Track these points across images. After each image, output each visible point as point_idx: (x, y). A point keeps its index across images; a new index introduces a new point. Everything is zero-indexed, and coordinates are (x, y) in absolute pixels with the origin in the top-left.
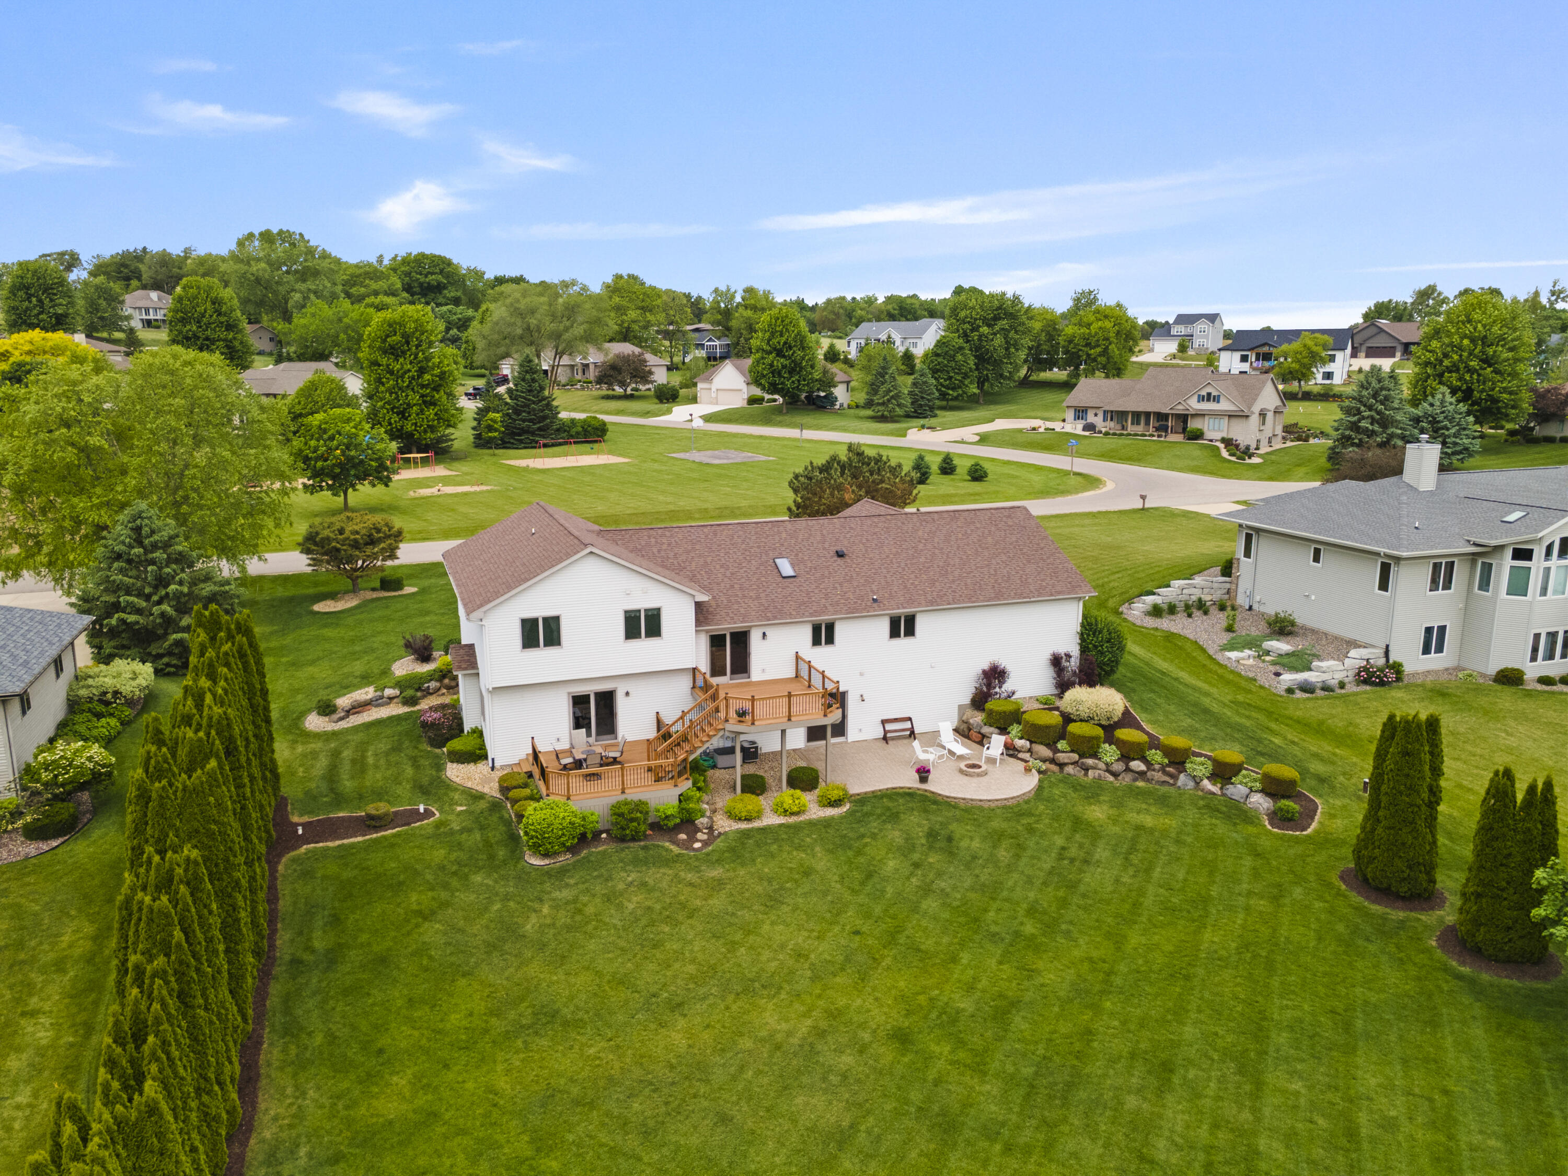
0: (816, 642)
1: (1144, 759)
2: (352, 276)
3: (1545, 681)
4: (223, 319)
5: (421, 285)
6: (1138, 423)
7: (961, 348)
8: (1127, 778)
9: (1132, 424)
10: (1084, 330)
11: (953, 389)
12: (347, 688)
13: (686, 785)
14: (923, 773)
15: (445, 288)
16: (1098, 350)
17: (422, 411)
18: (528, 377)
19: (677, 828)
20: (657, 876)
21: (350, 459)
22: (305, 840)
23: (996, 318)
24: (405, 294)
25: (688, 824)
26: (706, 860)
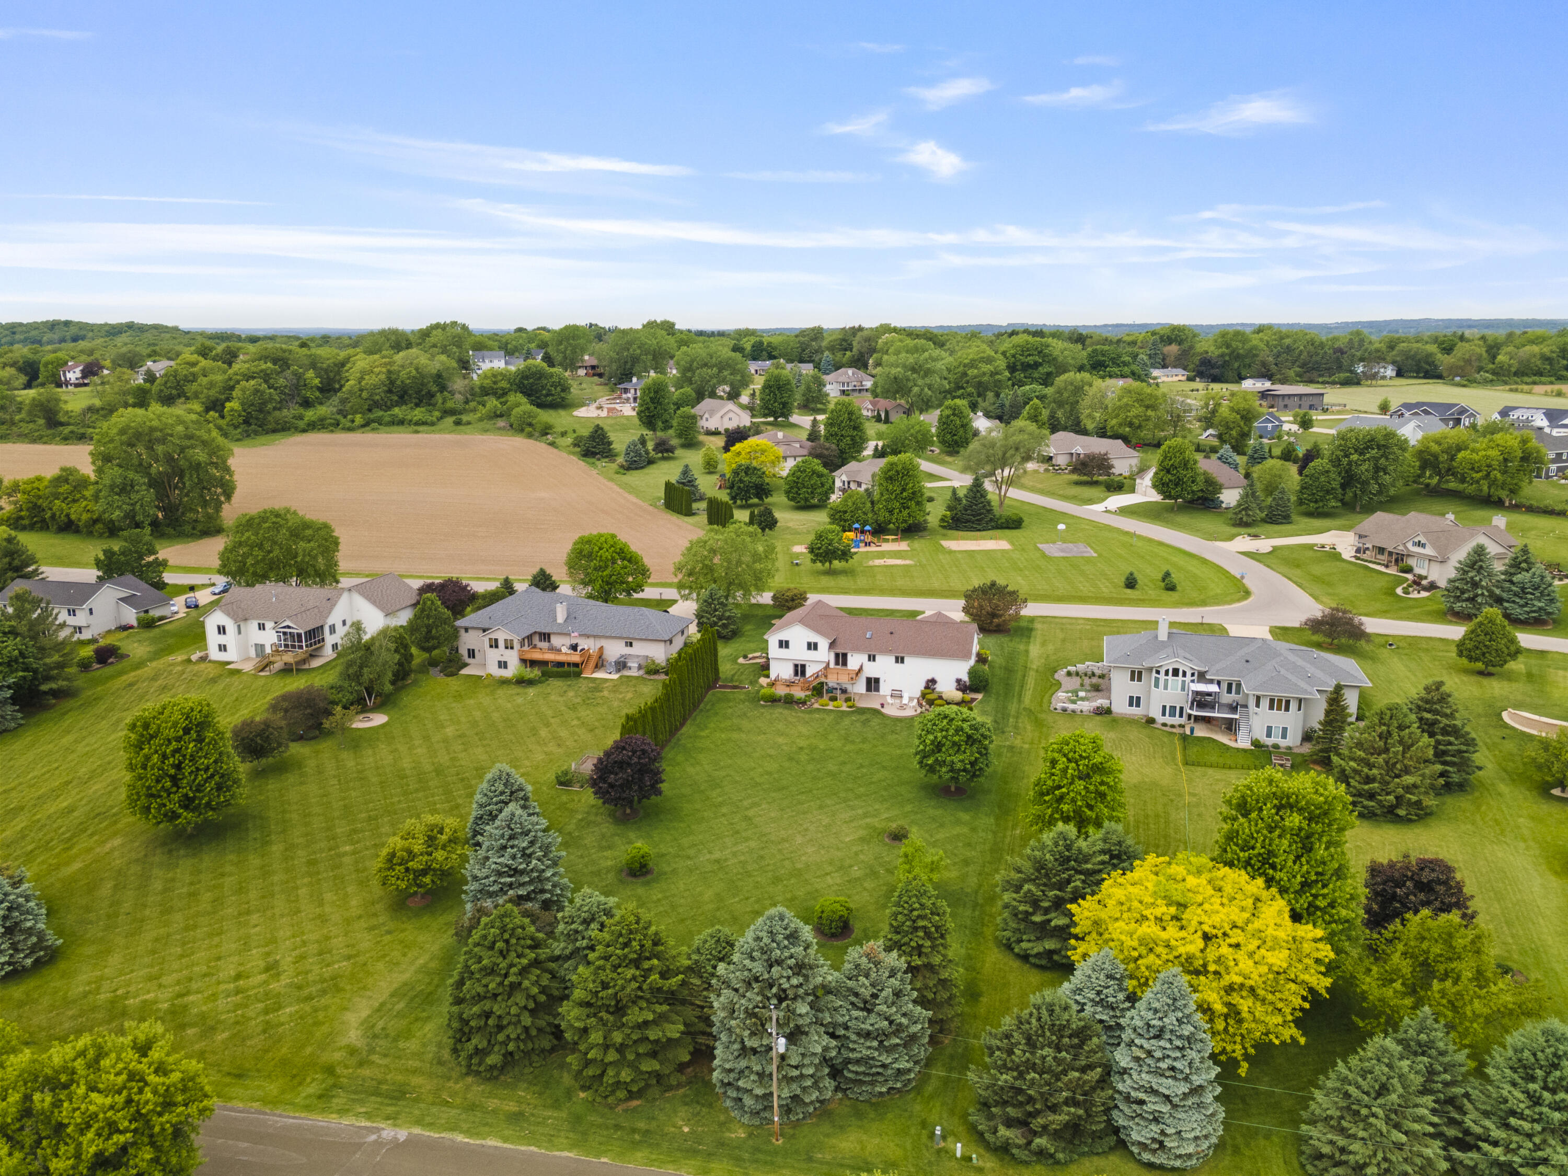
0: (869, 659)
2: (972, 360)
3: (1164, 725)
4: (852, 424)
5: (1022, 364)
7: (1327, 472)
12: (755, 651)
13: (809, 693)
14: (882, 706)
15: (1041, 364)
19: (800, 703)
20: (786, 712)
22: (718, 688)
23: (1368, 448)
24: (1007, 374)
25: (804, 703)
26: (803, 712)
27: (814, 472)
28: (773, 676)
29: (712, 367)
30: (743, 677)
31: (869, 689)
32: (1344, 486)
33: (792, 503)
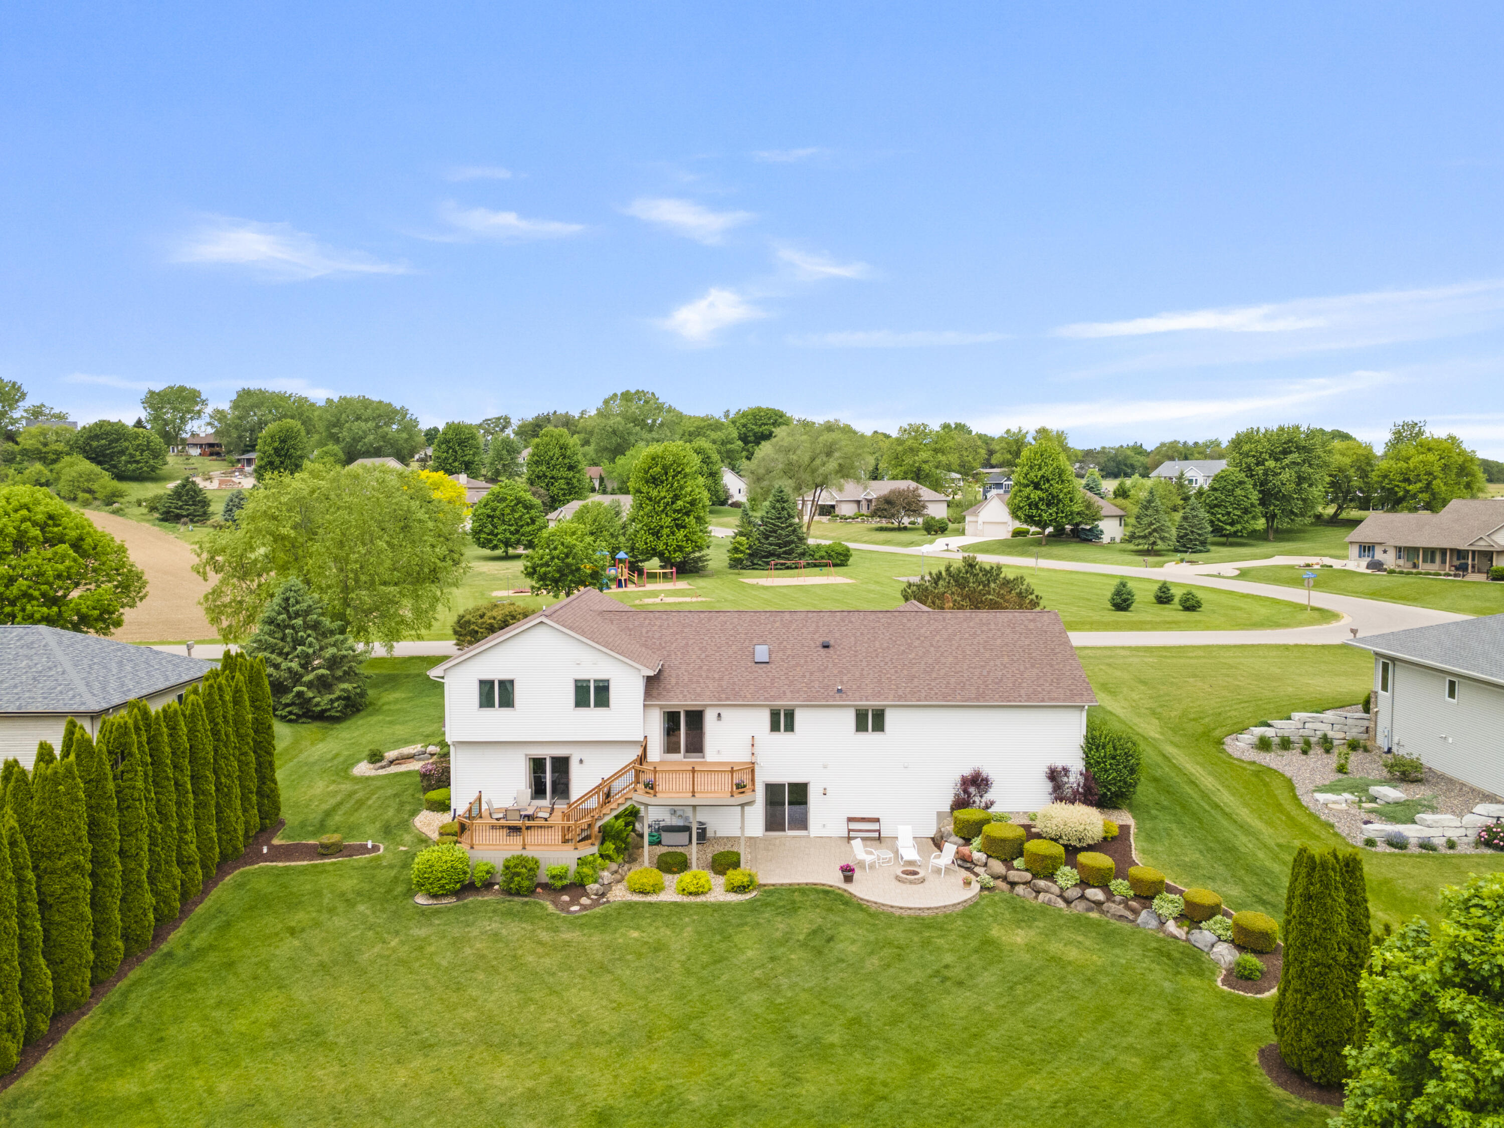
0: (775, 727)
1: (1105, 887)
2: (698, 428)
4: (567, 461)
5: (755, 434)
6: (1433, 561)
7: (1241, 483)
8: (1079, 907)
9: (1424, 561)
10: (1402, 464)
11: (1232, 524)
12: (407, 742)
13: (590, 850)
14: (848, 873)
16: (1419, 485)
17: (673, 533)
18: (778, 505)
19: (564, 889)
20: (514, 930)
21: (568, 566)
22: (266, 858)
23: (1285, 452)
24: (740, 443)
25: (577, 887)
26: (575, 924)
27: (519, 501)
28: (460, 801)
29: (366, 420)
30: (363, 814)
31: (774, 823)
32: (1263, 502)
33: (487, 552)
